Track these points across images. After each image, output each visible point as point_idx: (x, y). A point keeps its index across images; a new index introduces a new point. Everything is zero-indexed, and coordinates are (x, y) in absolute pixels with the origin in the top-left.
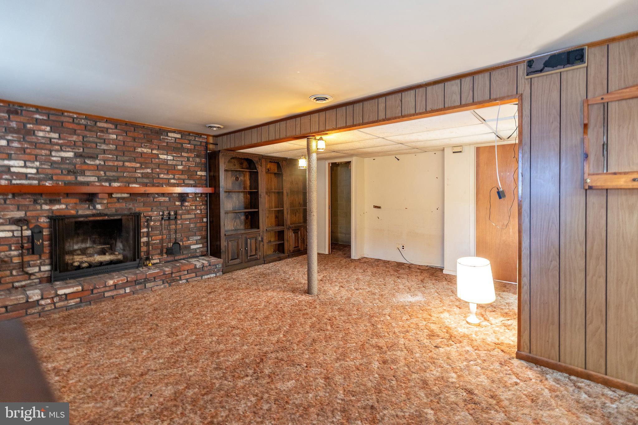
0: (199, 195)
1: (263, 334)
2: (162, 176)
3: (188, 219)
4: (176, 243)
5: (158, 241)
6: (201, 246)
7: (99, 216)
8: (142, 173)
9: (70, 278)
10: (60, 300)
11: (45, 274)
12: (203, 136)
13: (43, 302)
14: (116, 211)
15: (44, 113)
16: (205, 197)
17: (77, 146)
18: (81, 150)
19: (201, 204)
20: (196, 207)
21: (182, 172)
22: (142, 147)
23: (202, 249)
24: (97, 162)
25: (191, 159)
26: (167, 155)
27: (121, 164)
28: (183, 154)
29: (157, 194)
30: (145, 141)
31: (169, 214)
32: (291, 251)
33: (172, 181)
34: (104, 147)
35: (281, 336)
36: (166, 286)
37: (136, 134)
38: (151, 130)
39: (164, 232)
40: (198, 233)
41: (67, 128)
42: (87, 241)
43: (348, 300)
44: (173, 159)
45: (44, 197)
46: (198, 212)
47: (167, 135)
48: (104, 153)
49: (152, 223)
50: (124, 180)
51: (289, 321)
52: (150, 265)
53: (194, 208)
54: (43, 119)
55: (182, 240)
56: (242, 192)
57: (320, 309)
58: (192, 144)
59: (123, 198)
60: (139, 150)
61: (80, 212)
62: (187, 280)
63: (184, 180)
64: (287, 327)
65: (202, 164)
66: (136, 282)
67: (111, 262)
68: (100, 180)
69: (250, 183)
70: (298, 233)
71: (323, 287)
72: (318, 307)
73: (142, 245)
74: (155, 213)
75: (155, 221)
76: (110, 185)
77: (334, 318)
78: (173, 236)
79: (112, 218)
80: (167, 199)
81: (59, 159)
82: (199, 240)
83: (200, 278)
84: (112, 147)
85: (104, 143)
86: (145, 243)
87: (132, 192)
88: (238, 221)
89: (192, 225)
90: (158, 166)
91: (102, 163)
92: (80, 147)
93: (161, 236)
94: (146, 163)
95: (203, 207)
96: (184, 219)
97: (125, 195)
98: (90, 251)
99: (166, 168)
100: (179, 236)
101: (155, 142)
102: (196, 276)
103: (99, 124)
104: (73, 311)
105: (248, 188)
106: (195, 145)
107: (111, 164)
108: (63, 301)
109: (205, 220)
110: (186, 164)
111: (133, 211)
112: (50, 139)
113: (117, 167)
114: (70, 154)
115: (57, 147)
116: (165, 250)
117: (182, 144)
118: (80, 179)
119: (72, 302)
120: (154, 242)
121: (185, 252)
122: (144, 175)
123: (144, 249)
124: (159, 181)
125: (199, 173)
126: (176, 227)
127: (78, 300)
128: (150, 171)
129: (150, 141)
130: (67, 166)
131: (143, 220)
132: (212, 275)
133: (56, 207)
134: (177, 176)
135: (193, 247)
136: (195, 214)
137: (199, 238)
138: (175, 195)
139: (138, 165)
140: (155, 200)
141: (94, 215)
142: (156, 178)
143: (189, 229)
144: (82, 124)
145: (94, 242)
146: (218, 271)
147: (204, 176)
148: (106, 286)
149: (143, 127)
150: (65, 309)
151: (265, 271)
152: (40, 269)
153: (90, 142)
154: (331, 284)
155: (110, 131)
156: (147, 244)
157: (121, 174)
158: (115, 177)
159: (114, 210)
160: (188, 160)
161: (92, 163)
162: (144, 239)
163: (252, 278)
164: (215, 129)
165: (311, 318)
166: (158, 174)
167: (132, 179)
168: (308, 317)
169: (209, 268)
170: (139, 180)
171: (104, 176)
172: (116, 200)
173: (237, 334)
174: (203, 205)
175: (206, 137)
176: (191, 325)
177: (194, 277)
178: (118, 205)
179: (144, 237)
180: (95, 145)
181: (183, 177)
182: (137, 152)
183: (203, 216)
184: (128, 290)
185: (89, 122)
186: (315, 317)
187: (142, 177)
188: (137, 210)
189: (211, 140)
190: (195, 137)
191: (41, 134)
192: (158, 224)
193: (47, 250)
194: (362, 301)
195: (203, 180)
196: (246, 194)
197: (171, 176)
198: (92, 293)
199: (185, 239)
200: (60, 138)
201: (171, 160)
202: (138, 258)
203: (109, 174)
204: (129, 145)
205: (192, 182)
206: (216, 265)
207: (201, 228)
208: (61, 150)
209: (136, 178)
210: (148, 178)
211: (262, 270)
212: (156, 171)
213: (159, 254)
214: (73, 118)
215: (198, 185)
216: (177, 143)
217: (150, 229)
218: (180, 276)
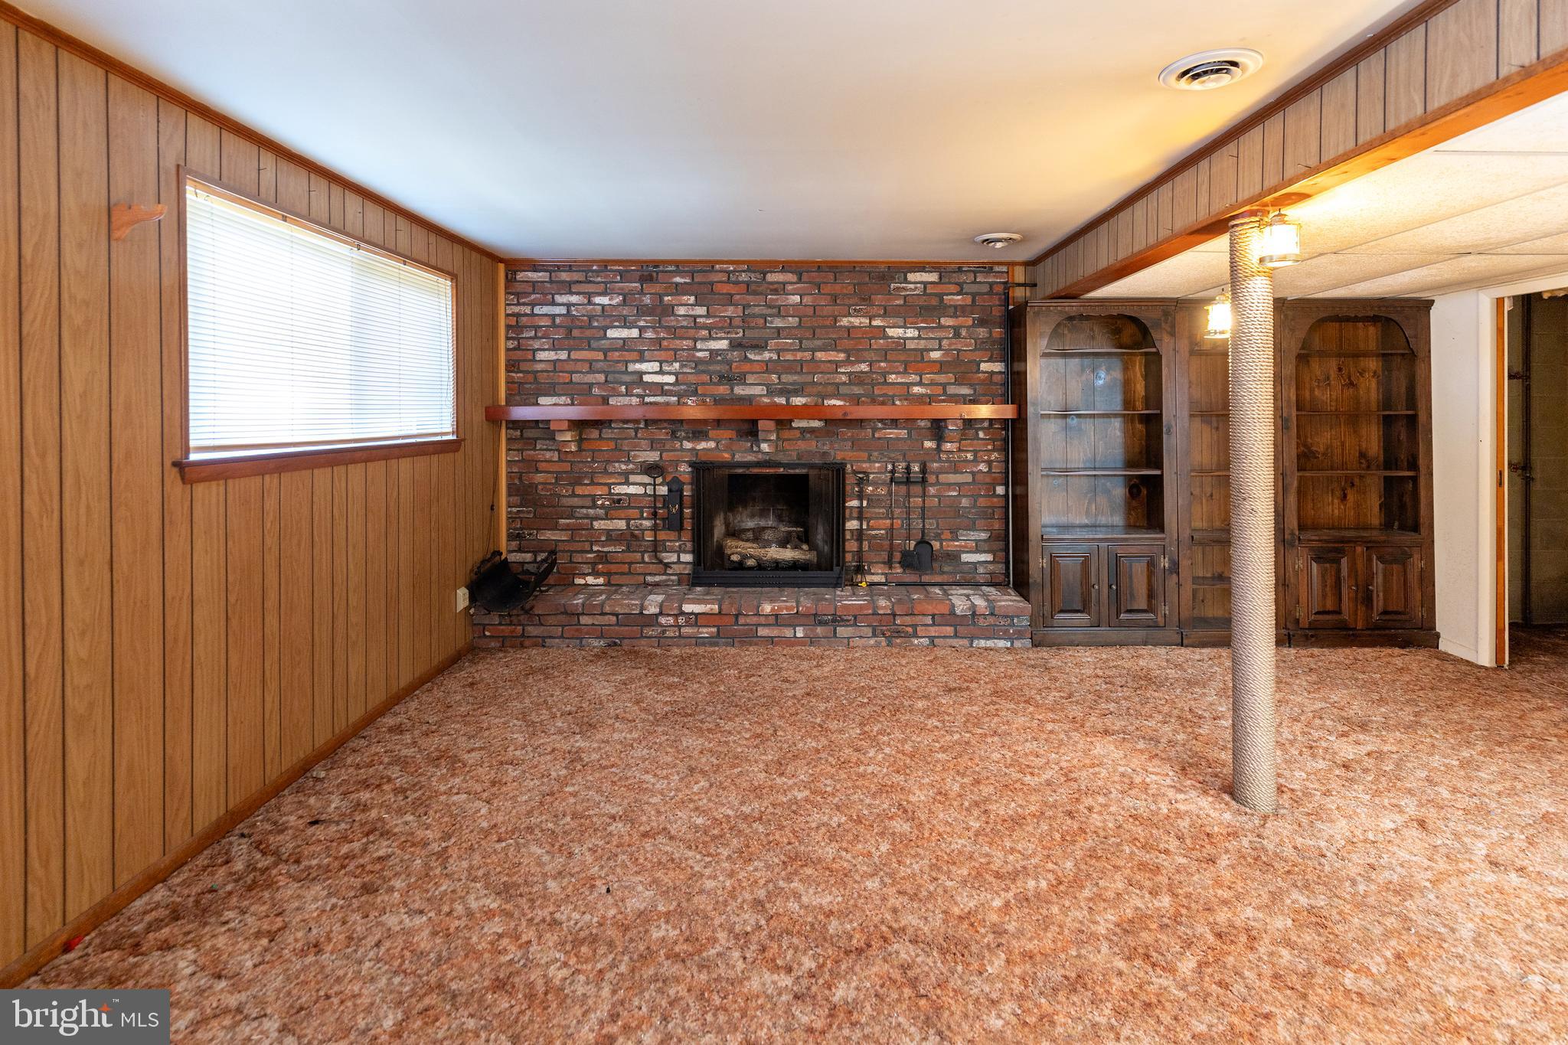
0: (986, 424)
1: (954, 869)
2: (892, 378)
3: (955, 484)
4: (923, 542)
5: (883, 532)
6: (989, 557)
7: (770, 467)
8: (850, 374)
9: (720, 585)
10: (688, 624)
11: (685, 568)
12: (997, 268)
13: (663, 620)
14: (799, 457)
15: (684, 272)
16: (1002, 429)
17: (733, 328)
18: (741, 335)
19: (990, 447)
20: (975, 456)
21: (941, 367)
22: (849, 315)
23: (991, 567)
24: (767, 355)
25: (964, 332)
26: (905, 327)
27: (807, 355)
28: (943, 321)
29: (881, 421)
30: (856, 300)
31: (908, 468)
32: (1304, 623)
33: (916, 390)
34: (778, 323)
35: (997, 903)
36: (880, 643)
37: (837, 288)
38: (870, 273)
39: (897, 511)
40: (980, 523)
41: (719, 294)
42: (769, 515)
43: (1396, 892)
44: (919, 335)
45: (685, 427)
46: (983, 467)
47: (906, 281)
48: (779, 337)
49: (870, 488)
50: (815, 390)
51: (1069, 865)
52: (864, 584)
53: (970, 456)
54: (685, 283)
55: (938, 537)
56: (1116, 416)
57: (1227, 876)
58: (966, 294)
59: (812, 431)
60: (845, 322)
61: (738, 458)
62: (932, 639)
63: (944, 386)
64: (1044, 884)
65: (994, 343)
66: (817, 619)
67: (795, 565)
68: (771, 393)
69: (1146, 387)
70: (1338, 562)
71: (1327, 793)
72: (1224, 861)
73: (848, 537)
74: (877, 465)
75: (875, 484)
76: (788, 400)
77: (1243, 938)
78: (917, 524)
79: (791, 471)
80: (903, 433)
81: (707, 354)
82: (984, 541)
83: (966, 642)
84: (793, 321)
85: (778, 315)
86: (855, 533)
87: (829, 417)
88: (1102, 500)
89: (965, 502)
90: (885, 354)
91: (775, 357)
92: (739, 327)
93: (888, 521)
94: (858, 350)
95: (994, 456)
96: (943, 484)
97: (816, 424)
98: (768, 535)
99: (902, 358)
100: (931, 524)
101: (878, 299)
102: (956, 636)
103: (770, 277)
104: (701, 650)
105: (1139, 404)
106: (974, 295)
107: (789, 357)
108: (691, 626)
109: (1000, 490)
110: (949, 345)
111: (830, 460)
112: (695, 317)
113: (801, 362)
114: (723, 344)
115: (705, 333)
116: (897, 556)
117: (940, 296)
118: (739, 390)
119: (705, 632)
120: (873, 532)
121: (946, 569)
122: (857, 379)
123: (851, 546)
124: (886, 390)
125: (984, 367)
126: (924, 501)
127: (714, 630)
128: (867, 369)
129: (867, 300)
130: (718, 368)
131: (850, 480)
132: (1002, 644)
133: (702, 445)
134: (927, 377)
135: (966, 558)
136: (973, 474)
137: (984, 536)
138: (922, 424)
139: (842, 356)
140: (876, 435)
141: (758, 464)
142: (879, 384)
143: (957, 511)
144: (743, 282)
145: (780, 519)
146: (1020, 635)
147: (1000, 373)
148: (757, 614)
149: (851, 267)
150: (693, 641)
151: (1160, 667)
152: (679, 557)
153: (754, 316)
154: (1378, 793)
155: (789, 287)
156: (860, 535)
157: (809, 378)
158: (798, 384)
159: (794, 455)
160: (957, 335)
161: (758, 358)
162: (852, 525)
163: (1099, 681)
164: (999, 245)
165: (1154, 893)
166: (884, 374)
167: (830, 389)
168: (1148, 883)
169: (991, 620)
170: (843, 390)
171: (778, 384)
172: (797, 434)
173: (894, 834)
174: (993, 450)
175: (1005, 269)
176: (830, 759)
177: (950, 637)
178: (802, 445)
179: (852, 518)
180: (762, 321)
181: (942, 378)
182: (841, 326)
183: (994, 479)
184: (800, 633)
185: (753, 275)
186: (1175, 895)
187: (851, 383)
188: (839, 457)
189: (1019, 275)
190: (975, 273)
191: (682, 311)
192: (882, 491)
193: (688, 524)
194: (1466, 931)
195: (996, 384)
196: (1132, 421)
197: (914, 378)
198: (737, 623)
199: (947, 535)
200: (708, 316)
201: (913, 338)
202: (838, 565)
203: (785, 378)
204: (825, 313)
205: (965, 391)
206: (1012, 618)
207: (990, 511)
208: (711, 338)
209: (838, 385)
210: (861, 383)
211: (1152, 665)
212: (880, 367)
213: (884, 563)
214: (729, 273)
215: (983, 399)
216: (930, 294)
217: (865, 503)
218: (914, 626)
